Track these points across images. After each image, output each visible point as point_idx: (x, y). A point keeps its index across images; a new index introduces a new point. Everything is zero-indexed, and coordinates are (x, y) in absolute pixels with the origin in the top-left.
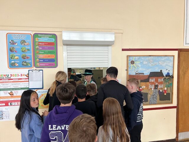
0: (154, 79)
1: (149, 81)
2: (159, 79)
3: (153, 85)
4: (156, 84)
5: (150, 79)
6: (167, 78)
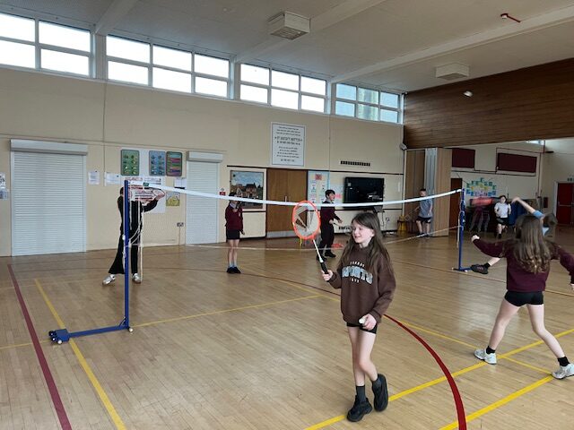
2: (253, 190)
6: (259, 189)
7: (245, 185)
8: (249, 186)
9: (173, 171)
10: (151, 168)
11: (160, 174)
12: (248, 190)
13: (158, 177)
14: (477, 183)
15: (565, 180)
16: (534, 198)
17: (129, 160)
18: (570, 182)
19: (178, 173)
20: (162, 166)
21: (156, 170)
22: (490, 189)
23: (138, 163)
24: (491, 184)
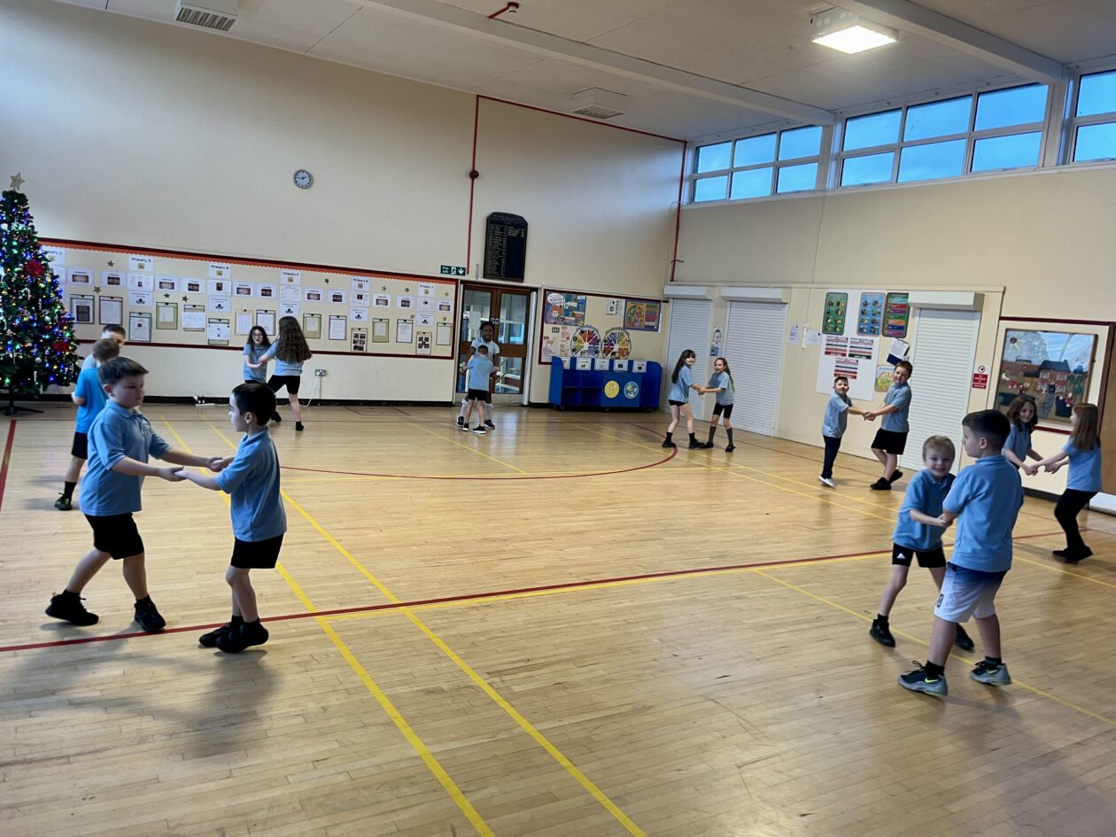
0: (1049, 374)
1: (1038, 377)
2: (1058, 376)
3: (1046, 385)
4: (1052, 383)
5: (1041, 374)
6: (1076, 376)
7: (1037, 361)
8: (1046, 365)
9: (893, 327)
10: (861, 321)
11: (873, 332)
12: (1045, 375)
13: (869, 338)
17: (833, 308)
19: (899, 331)
20: (877, 318)
21: (868, 327)
23: (844, 314)
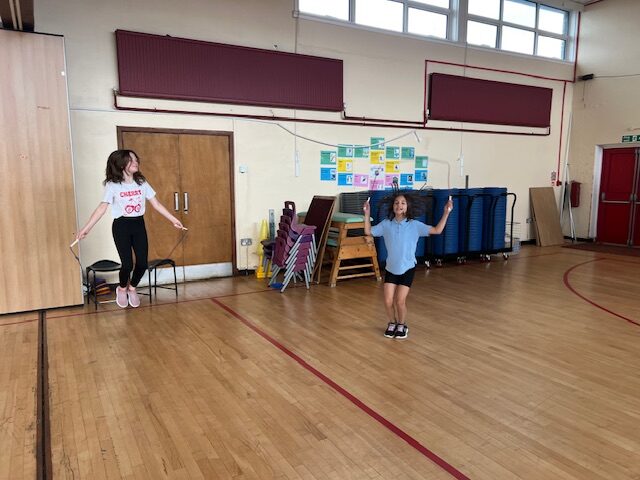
14: (359, 151)
15: (615, 141)
16: (549, 185)
18: (628, 145)
22: (407, 167)
24: (408, 153)
